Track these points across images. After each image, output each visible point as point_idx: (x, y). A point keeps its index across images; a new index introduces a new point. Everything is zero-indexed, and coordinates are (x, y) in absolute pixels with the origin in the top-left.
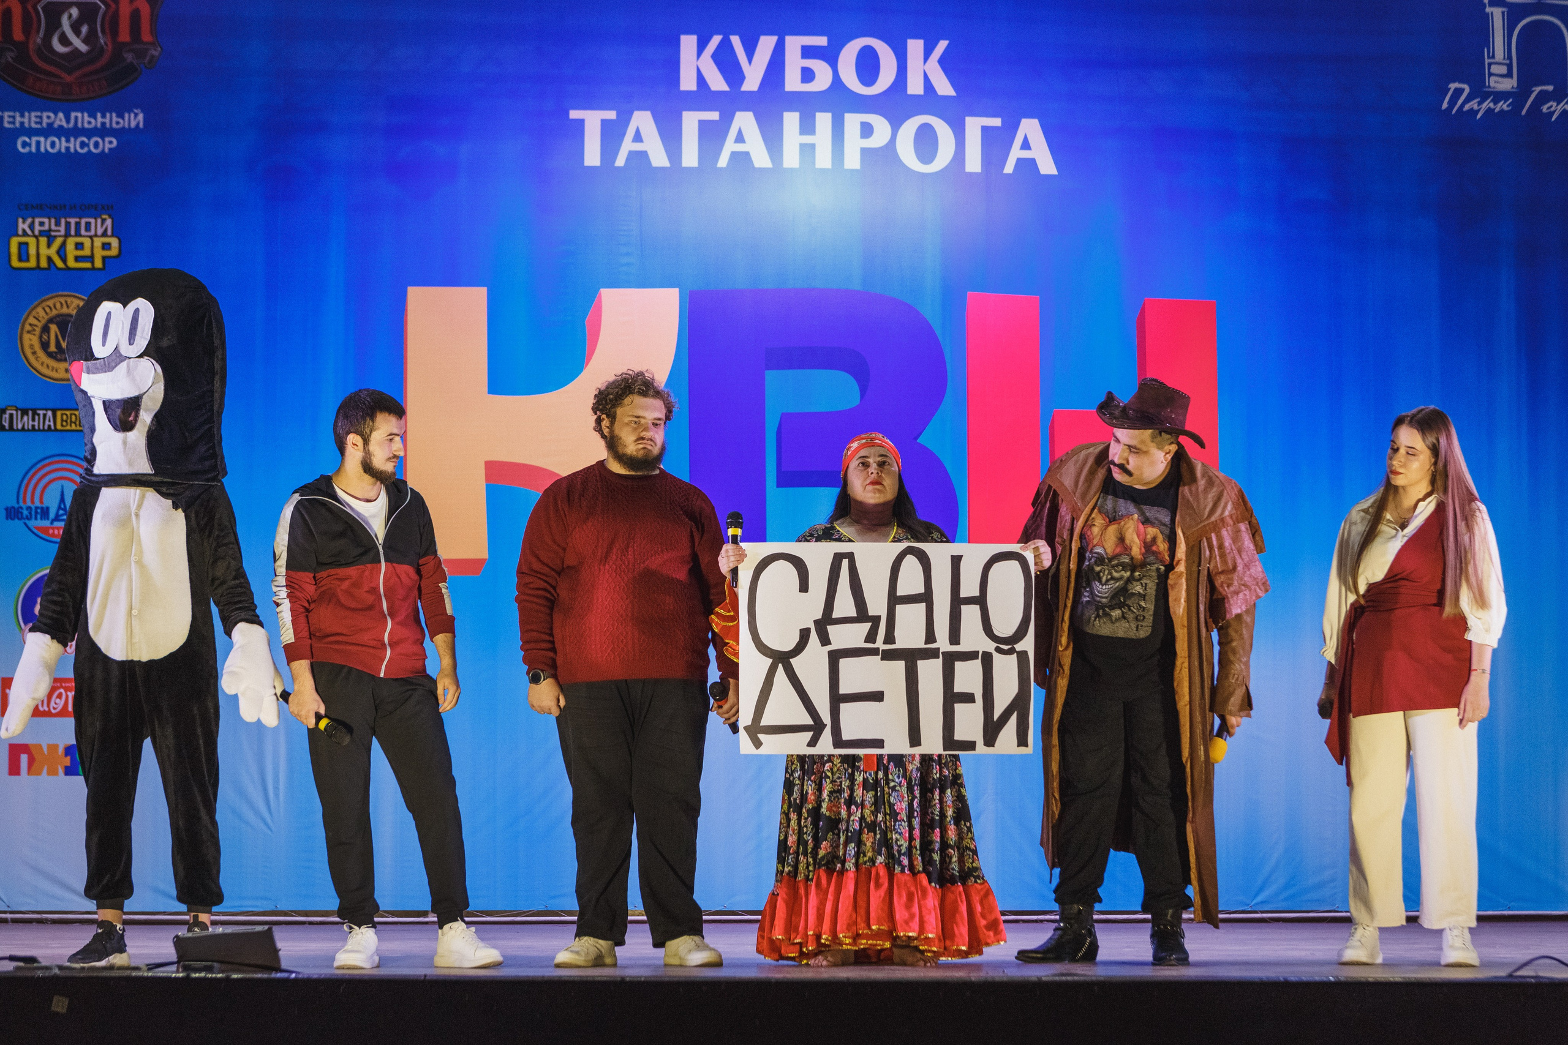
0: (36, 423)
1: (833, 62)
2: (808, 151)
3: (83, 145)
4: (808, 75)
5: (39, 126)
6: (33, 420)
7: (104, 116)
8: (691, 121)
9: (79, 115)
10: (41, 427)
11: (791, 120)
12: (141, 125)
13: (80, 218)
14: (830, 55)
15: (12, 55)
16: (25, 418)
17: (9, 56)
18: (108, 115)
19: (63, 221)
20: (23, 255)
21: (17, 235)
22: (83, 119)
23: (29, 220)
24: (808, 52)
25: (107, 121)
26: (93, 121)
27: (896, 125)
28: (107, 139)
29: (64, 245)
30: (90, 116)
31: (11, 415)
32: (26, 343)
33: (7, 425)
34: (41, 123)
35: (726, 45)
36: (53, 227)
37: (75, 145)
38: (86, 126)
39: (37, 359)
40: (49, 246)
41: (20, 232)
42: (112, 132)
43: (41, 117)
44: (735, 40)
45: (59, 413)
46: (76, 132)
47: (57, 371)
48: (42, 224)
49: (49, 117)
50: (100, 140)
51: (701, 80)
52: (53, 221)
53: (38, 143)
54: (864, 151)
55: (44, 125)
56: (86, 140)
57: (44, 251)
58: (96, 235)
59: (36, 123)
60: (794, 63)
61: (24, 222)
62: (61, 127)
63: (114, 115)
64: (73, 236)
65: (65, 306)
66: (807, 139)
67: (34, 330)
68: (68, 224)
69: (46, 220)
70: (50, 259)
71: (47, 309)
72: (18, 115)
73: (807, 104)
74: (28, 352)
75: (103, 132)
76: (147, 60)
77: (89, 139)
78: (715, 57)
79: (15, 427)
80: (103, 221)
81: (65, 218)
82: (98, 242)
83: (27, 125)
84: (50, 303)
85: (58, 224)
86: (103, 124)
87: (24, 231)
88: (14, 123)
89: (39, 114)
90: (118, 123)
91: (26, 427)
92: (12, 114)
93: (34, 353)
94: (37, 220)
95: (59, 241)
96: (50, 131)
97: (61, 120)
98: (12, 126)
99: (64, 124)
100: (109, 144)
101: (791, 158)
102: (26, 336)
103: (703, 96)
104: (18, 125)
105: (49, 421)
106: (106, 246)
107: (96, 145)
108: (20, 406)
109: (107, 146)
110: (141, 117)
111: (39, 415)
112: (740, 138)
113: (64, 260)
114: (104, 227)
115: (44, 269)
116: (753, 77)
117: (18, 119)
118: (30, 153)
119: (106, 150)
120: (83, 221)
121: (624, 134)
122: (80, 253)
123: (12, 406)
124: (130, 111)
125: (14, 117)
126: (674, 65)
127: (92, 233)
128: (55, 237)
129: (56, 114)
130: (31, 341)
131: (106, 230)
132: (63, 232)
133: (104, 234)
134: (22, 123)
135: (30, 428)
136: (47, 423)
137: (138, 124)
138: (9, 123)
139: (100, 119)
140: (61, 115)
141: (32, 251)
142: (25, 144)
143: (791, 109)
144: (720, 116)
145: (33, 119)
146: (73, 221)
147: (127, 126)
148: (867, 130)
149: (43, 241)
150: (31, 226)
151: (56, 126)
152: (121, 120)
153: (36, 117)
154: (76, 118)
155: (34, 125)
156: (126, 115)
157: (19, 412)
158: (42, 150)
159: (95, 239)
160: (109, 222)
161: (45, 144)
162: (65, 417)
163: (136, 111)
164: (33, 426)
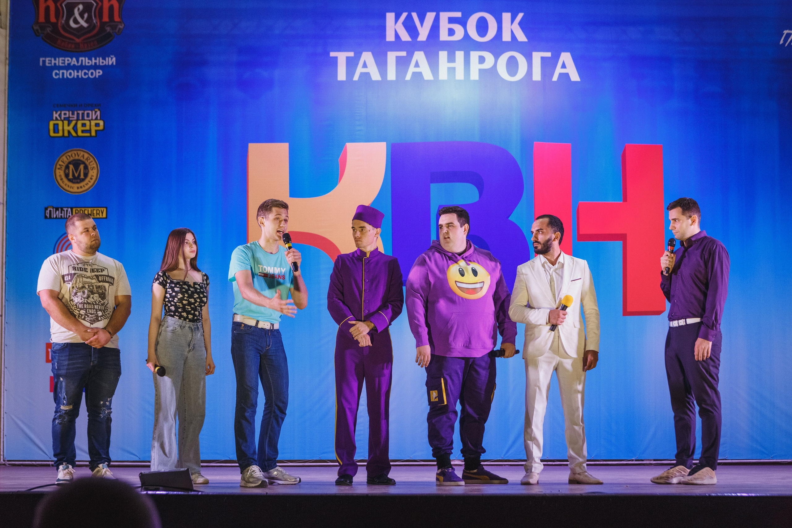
0: (63, 215)
1: (464, 25)
2: (452, 71)
3: (85, 74)
4: (451, 32)
5: (63, 65)
6: (61, 213)
7: (96, 59)
8: (392, 57)
9: (83, 59)
10: (65, 217)
11: (443, 55)
12: (114, 64)
13: (84, 111)
14: (463, 22)
15: (50, 29)
16: (57, 212)
17: (49, 30)
18: (98, 59)
19: (76, 113)
20: (56, 130)
21: (53, 120)
22: (85, 61)
23: (59, 112)
24: (451, 20)
25: (97, 61)
26: (90, 61)
27: (497, 56)
28: (97, 71)
29: (76, 124)
30: (89, 59)
31: (50, 211)
32: (58, 174)
33: (48, 216)
34: (64, 63)
35: (409, 18)
36: (71, 116)
37: (81, 75)
38: (87, 64)
39: (63, 182)
40: (69, 125)
41: (54, 118)
42: (100, 67)
43: (64, 60)
44: (414, 15)
45: (74, 210)
46: (82, 67)
47: (73, 188)
48: (65, 114)
49: (68, 60)
50: (94, 71)
51: (397, 36)
52: (71, 112)
53: (63, 74)
54: (480, 71)
55: (66, 64)
56: (87, 71)
57: (66, 128)
58: (92, 119)
59: (62, 63)
60: (444, 26)
61: (56, 113)
62: (74, 65)
63: (101, 59)
64: (81, 120)
65: (77, 155)
66: (452, 65)
67: (62, 168)
68: (78, 114)
69: (67, 112)
70: (69, 132)
71: (68, 157)
72: (53, 59)
73: (451, 47)
74: (59, 179)
75: (95, 67)
76: (117, 31)
77: (88, 71)
78: (405, 24)
79: (52, 217)
80: (96, 112)
81: (77, 111)
82: (93, 123)
83: (57, 64)
84: (70, 154)
85: (73, 114)
86: (95, 63)
87: (56, 118)
88: (51, 63)
89: (63, 59)
90: (103, 63)
91: (58, 217)
92: (50, 59)
93: (61, 179)
94: (63, 112)
95: (74, 123)
96: (69, 67)
97: (74, 62)
98: (50, 65)
99: (76, 63)
100: (99, 73)
101: (443, 74)
102: (58, 171)
103: (398, 44)
104: (53, 64)
105: (69, 213)
106: (97, 125)
107: (92, 74)
108: (54, 206)
109: (97, 75)
110: (114, 59)
111: (64, 210)
112: (417, 65)
113: (76, 132)
114: (96, 116)
115: (66, 137)
116: (423, 34)
117: (53, 62)
118: (59, 78)
119: (97, 77)
120: (86, 112)
121: (358, 64)
122: (84, 128)
123: (50, 206)
124: (109, 56)
125: (51, 61)
126: (383, 28)
127: (90, 118)
128: (72, 121)
129: (72, 59)
130: (60, 173)
131: (97, 117)
132: (75, 118)
133: (96, 119)
134: (55, 64)
135: (60, 217)
136: (68, 214)
137: (113, 63)
138: (49, 63)
139: (94, 61)
140: (74, 59)
141: (60, 128)
142: (56, 74)
143: (443, 50)
144: (407, 54)
145: (61, 61)
146: (80, 112)
147: (107, 64)
148: (482, 60)
149: (66, 123)
150: (60, 115)
151: (72, 64)
152: (104, 61)
153: (62, 60)
154: (82, 60)
155: (61, 64)
156: (107, 59)
157: (54, 209)
158: (65, 77)
159: (92, 121)
160: (98, 113)
161: (66, 74)
162: (77, 211)
163: (112, 56)
164: (61, 216)
